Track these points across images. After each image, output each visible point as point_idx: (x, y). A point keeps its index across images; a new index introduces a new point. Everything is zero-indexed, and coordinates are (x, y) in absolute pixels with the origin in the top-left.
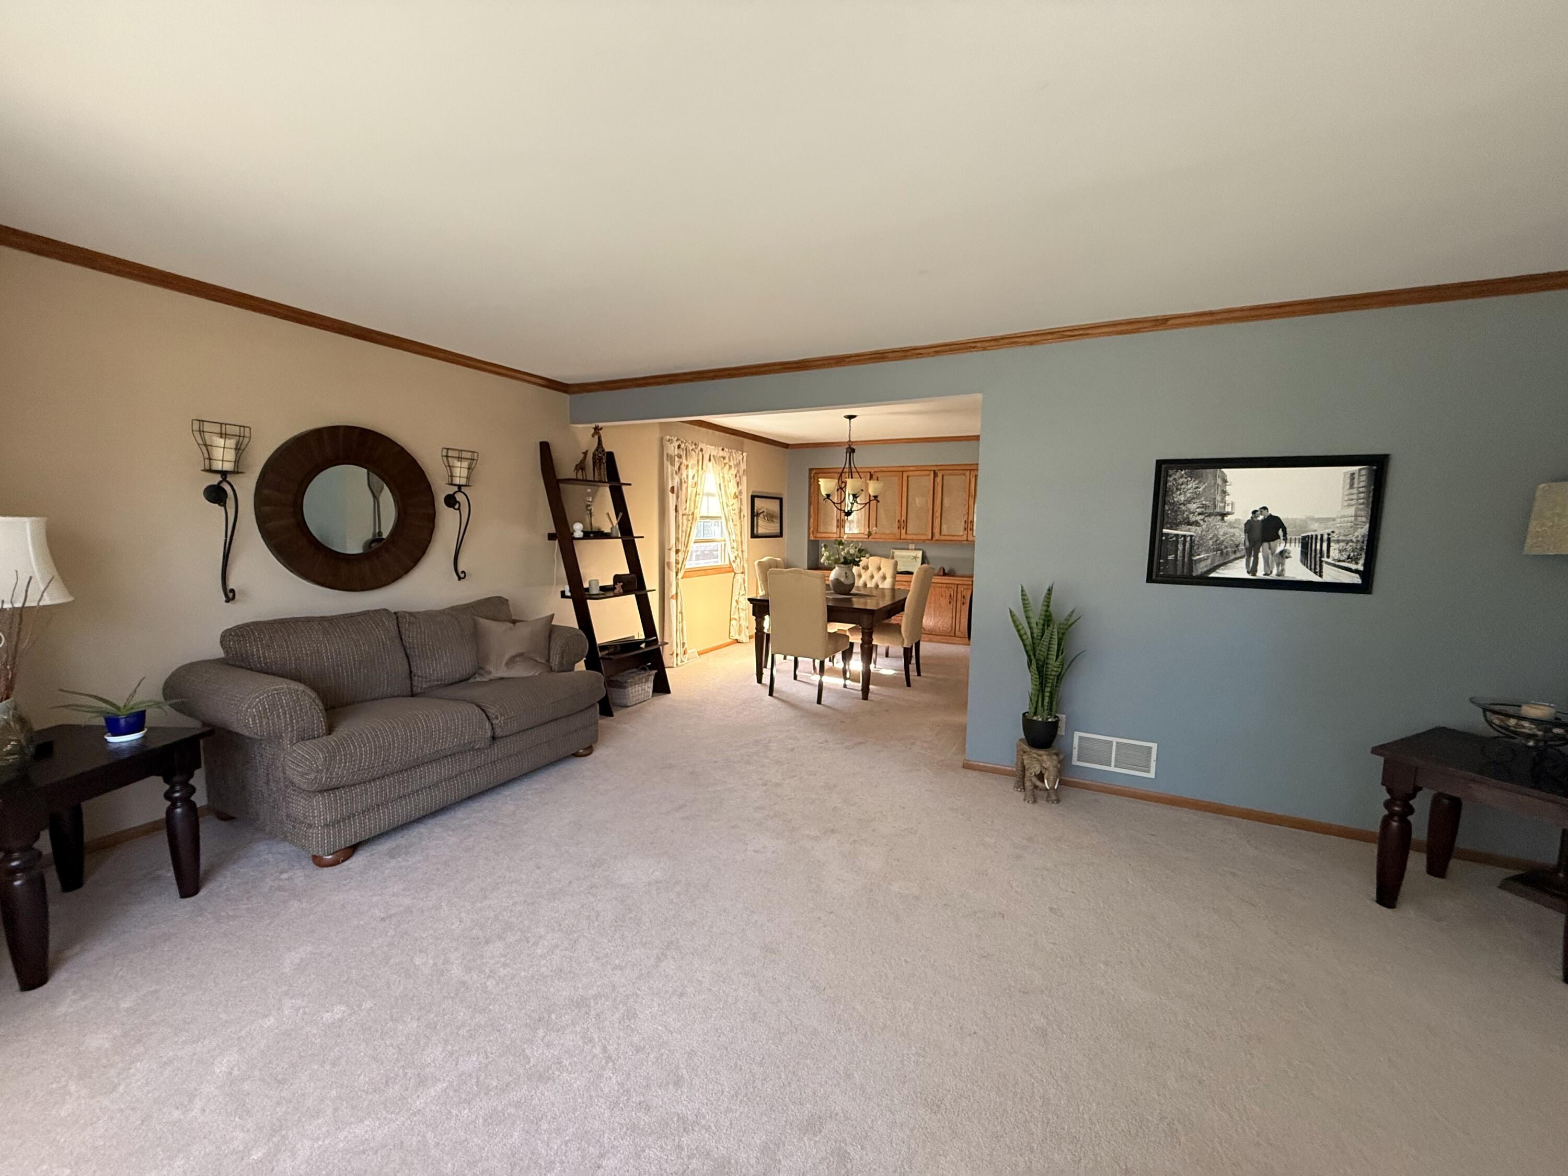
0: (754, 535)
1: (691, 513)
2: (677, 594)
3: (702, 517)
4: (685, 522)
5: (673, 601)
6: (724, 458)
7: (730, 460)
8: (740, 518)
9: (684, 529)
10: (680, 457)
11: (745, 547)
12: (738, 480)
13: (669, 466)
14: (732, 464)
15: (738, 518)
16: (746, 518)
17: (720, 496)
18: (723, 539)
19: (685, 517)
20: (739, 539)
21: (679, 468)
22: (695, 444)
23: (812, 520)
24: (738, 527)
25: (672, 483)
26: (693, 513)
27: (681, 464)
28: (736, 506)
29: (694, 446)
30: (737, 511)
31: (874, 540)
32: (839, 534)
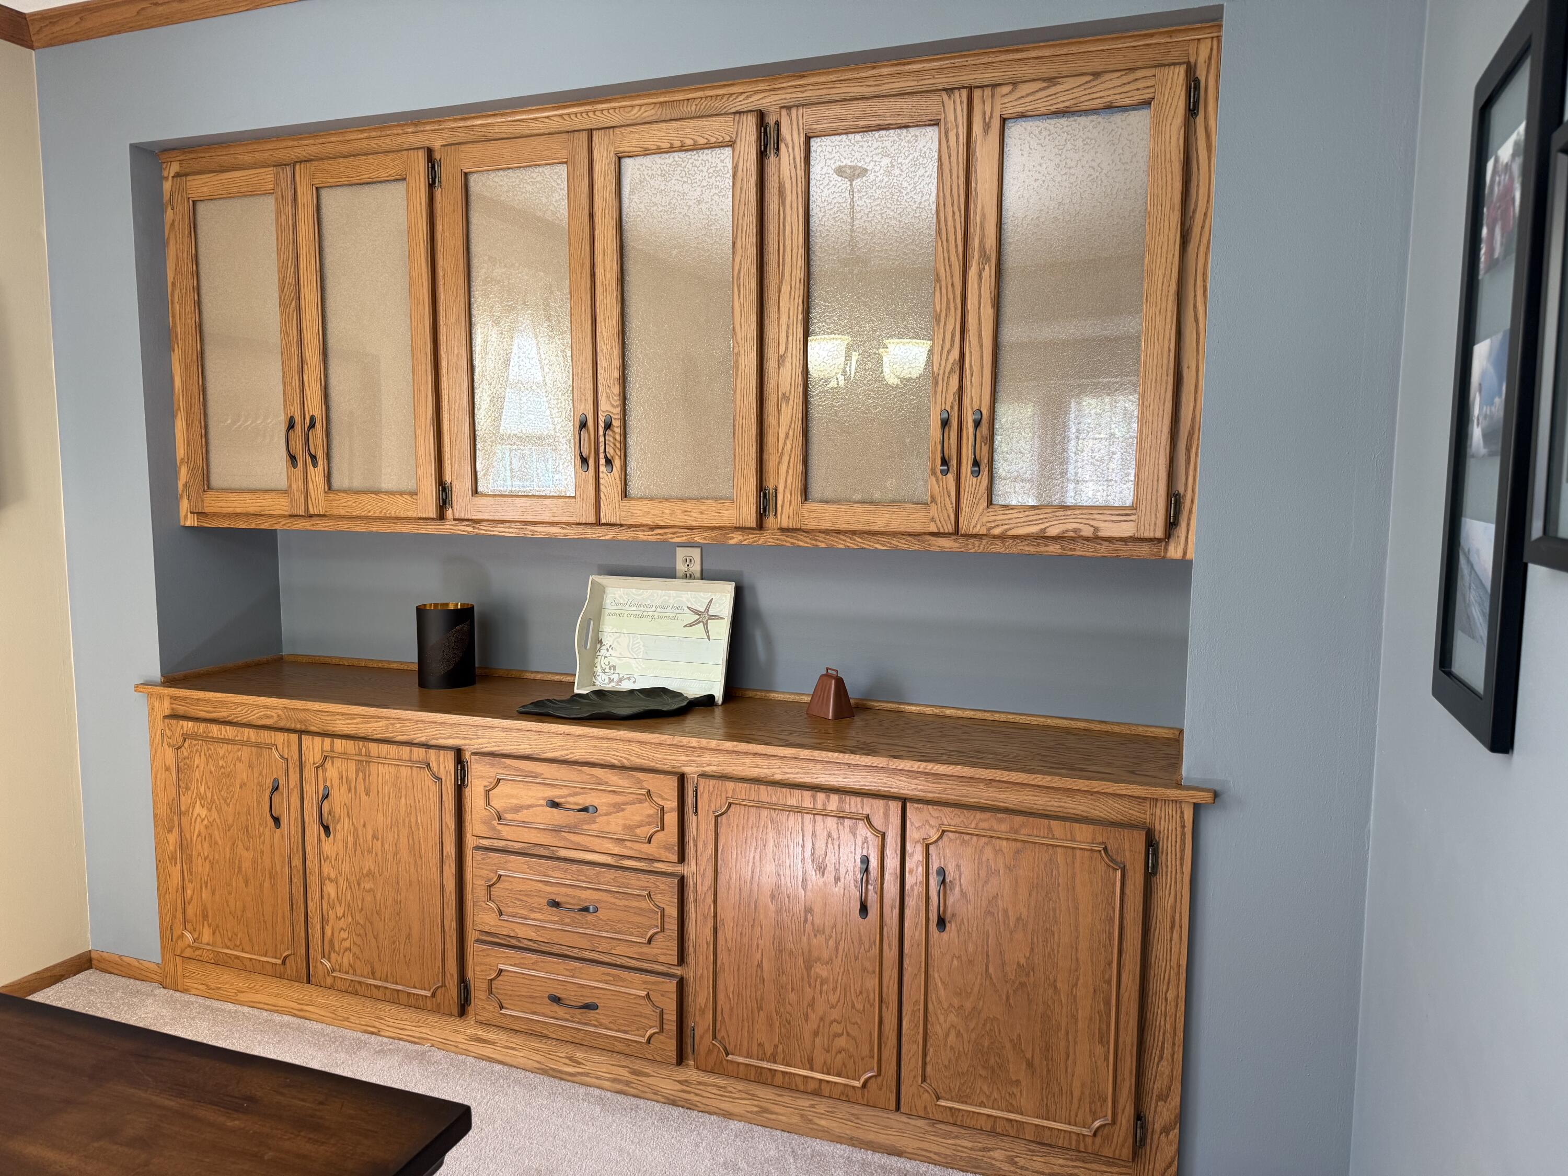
31: (470, 529)
32: (302, 500)
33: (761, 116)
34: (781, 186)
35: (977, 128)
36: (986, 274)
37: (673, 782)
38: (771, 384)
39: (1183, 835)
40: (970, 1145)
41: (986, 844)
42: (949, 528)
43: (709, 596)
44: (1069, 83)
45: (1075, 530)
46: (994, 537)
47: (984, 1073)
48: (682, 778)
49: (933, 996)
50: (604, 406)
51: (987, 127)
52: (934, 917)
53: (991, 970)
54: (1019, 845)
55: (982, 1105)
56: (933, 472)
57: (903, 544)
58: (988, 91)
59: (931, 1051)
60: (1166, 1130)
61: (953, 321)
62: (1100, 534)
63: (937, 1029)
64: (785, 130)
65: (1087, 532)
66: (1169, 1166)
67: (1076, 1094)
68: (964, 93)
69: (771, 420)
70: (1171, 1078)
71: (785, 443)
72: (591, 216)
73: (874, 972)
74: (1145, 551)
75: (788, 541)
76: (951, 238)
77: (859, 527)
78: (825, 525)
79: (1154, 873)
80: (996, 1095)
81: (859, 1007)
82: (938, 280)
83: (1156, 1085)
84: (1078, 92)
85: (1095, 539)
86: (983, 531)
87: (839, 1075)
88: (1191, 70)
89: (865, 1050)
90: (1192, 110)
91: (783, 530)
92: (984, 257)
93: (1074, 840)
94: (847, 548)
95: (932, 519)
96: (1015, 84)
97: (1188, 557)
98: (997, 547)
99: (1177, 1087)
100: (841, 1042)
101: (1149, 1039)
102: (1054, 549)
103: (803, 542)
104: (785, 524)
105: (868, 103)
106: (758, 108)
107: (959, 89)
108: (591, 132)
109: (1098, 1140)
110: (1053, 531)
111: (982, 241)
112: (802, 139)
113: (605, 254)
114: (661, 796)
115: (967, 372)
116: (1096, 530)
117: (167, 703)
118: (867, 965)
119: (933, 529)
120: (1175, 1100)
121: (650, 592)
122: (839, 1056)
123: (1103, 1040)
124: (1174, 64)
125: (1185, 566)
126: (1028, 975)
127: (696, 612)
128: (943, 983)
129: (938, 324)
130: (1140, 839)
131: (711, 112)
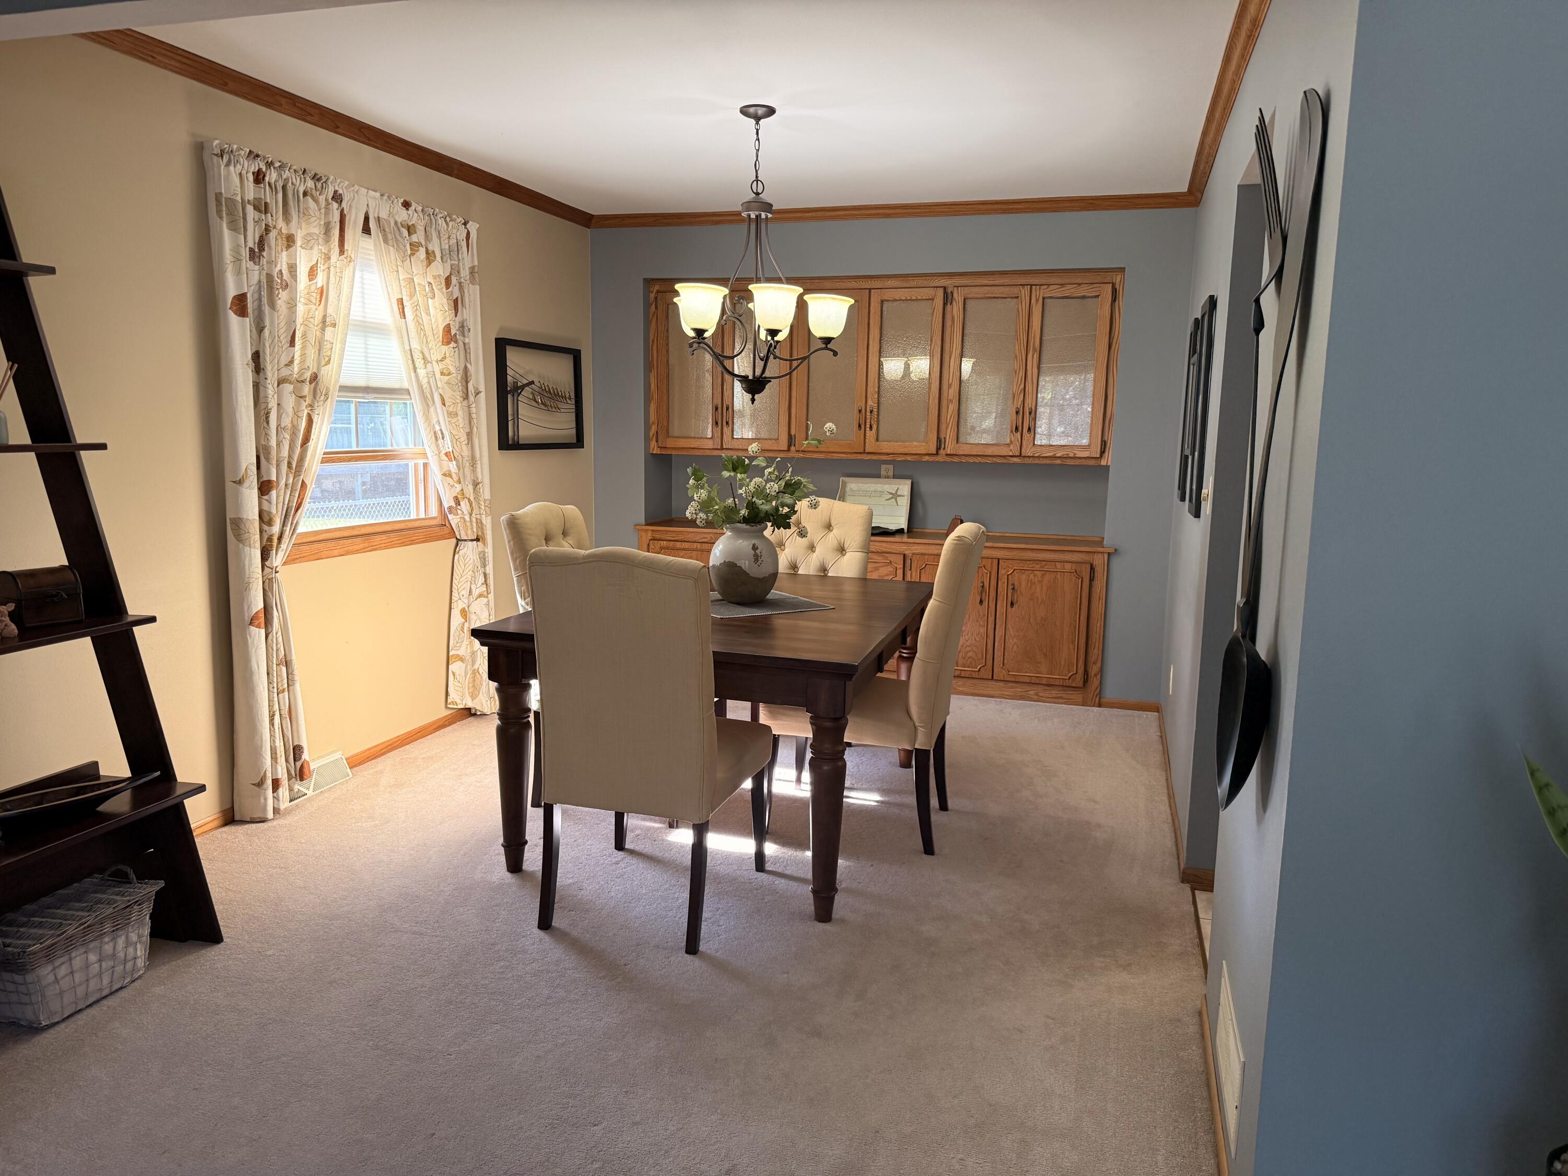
0: (507, 442)
1: (308, 375)
2: (267, 609)
3: (343, 388)
4: (289, 402)
5: (258, 634)
6: (411, 230)
7: (427, 237)
8: (466, 397)
9: (286, 422)
10: (262, 207)
11: (484, 474)
12: (456, 294)
13: (226, 233)
14: (435, 246)
15: (458, 395)
16: (482, 396)
17: (404, 335)
18: (418, 449)
19: (288, 388)
20: (466, 452)
21: (261, 243)
22: (316, 178)
23: (653, 407)
24: (461, 420)
25: (239, 283)
26: (314, 378)
27: (267, 229)
28: (452, 364)
29: (310, 184)
30: (456, 377)
31: (802, 455)
32: (720, 442)
33: (945, 288)
34: (953, 318)
35: (1033, 301)
36: (1035, 356)
37: (902, 557)
38: (945, 394)
39: (1104, 565)
40: (1020, 690)
41: (1031, 573)
42: (1017, 453)
43: (897, 486)
44: (1070, 287)
45: (1067, 454)
46: (1036, 457)
47: (1027, 660)
48: (904, 555)
49: (1008, 633)
50: (870, 403)
51: (1037, 300)
52: (1009, 603)
53: (1031, 621)
54: (1044, 572)
55: (1026, 672)
56: (1012, 431)
57: (998, 460)
58: (1038, 287)
59: (1006, 654)
60: (1096, 675)
61: (1022, 373)
62: (1076, 456)
63: (1009, 645)
64: (955, 295)
65: (1071, 455)
66: (1097, 688)
67: (1063, 663)
68: (1029, 287)
69: (944, 410)
70: (1098, 655)
71: (950, 420)
72: (869, 324)
73: (984, 626)
74: (1092, 462)
75: (949, 459)
76: (1022, 341)
77: (981, 454)
78: (966, 453)
79: (1093, 580)
80: (1032, 668)
81: (978, 639)
82: (1016, 357)
83: (1092, 658)
84: (1072, 290)
85: (1074, 458)
86: (1032, 455)
87: (969, 667)
88: (1113, 285)
89: (980, 656)
90: (1114, 300)
91: (947, 455)
92: (1034, 349)
93: (1064, 569)
94: (974, 462)
95: (1011, 450)
96: (1049, 285)
97: (1108, 464)
98: (1036, 462)
99: (1100, 659)
100: (970, 654)
101: (1090, 642)
102: (1058, 462)
103: (956, 460)
104: (949, 453)
105: (990, 288)
106: (943, 285)
107: (1027, 285)
108: (870, 289)
109: (1071, 681)
110: (1058, 455)
111: (1034, 344)
112: (962, 300)
113: (874, 340)
114: (896, 563)
115: (1027, 394)
116: (1075, 454)
117: (650, 534)
118: (982, 623)
119: (1011, 454)
120: (1099, 664)
121: (869, 485)
122: (969, 660)
123: (1073, 642)
124: (1108, 283)
125: (1107, 468)
126: (1045, 621)
127: (891, 494)
128: (1012, 627)
129: (1016, 374)
130: (1088, 567)
131: (922, 286)
